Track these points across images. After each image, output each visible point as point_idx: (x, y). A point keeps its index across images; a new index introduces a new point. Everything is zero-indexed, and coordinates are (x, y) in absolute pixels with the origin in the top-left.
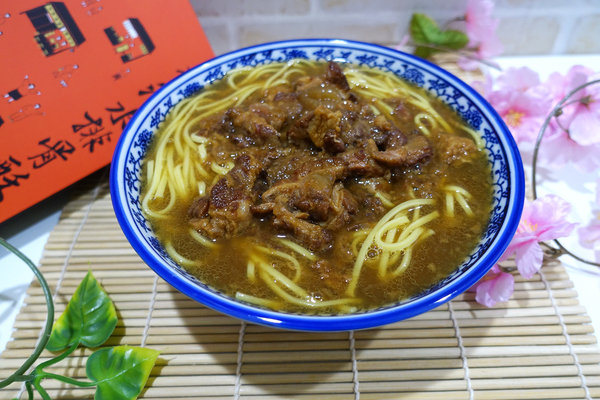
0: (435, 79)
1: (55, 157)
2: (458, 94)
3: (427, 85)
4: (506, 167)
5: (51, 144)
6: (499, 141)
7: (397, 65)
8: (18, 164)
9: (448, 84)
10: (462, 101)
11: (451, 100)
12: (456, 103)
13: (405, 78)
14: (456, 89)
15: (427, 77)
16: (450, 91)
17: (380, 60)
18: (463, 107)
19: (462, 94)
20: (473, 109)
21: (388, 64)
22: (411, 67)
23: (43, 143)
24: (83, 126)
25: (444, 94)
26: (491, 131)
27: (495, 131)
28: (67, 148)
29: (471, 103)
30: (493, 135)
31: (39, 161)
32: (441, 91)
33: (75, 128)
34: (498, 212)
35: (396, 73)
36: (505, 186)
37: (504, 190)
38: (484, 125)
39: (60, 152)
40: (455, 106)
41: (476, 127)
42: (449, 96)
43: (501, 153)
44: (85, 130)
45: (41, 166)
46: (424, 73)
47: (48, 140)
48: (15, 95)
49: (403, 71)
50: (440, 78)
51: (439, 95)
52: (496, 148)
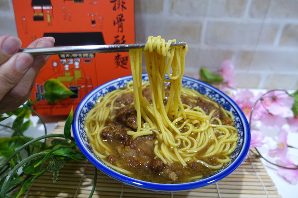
0: (211, 91)
1: (122, 23)
2: (221, 97)
3: (207, 93)
4: (242, 126)
5: (116, 21)
6: (238, 116)
7: (195, 85)
8: (118, 36)
9: (216, 93)
10: (222, 100)
11: (218, 99)
12: (220, 100)
13: (198, 91)
14: (220, 95)
15: (208, 90)
16: (217, 96)
17: (189, 83)
18: (222, 102)
19: (222, 97)
20: (227, 103)
21: (192, 84)
22: (201, 86)
23: (115, 24)
24: (115, 6)
25: (215, 97)
26: (235, 111)
27: (236, 112)
28: (120, 17)
29: (226, 101)
30: (236, 113)
31: (120, 29)
32: (213, 96)
33: (114, 9)
34: (239, 144)
35: (195, 88)
36: (242, 134)
37: (242, 135)
38: (232, 109)
39: (121, 20)
40: (219, 102)
41: (229, 110)
42: (217, 98)
43: (240, 121)
44: (117, 6)
45: (122, 29)
46: (206, 88)
47: (114, 22)
48: (93, 22)
49: (197, 87)
50: (213, 91)
51: (212, 97)
52: (237, 118)
